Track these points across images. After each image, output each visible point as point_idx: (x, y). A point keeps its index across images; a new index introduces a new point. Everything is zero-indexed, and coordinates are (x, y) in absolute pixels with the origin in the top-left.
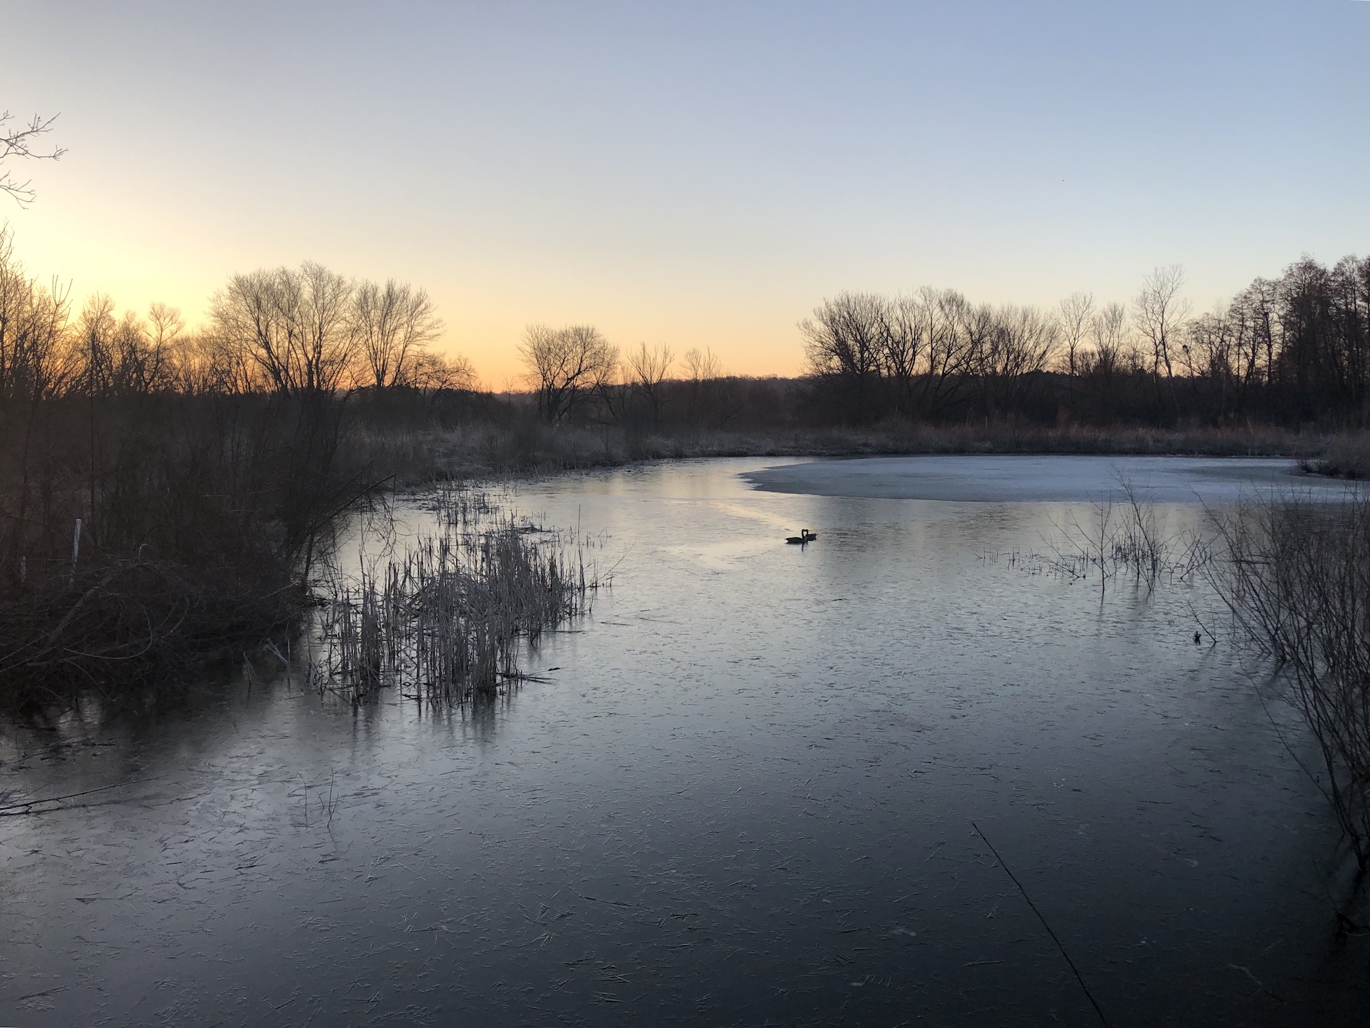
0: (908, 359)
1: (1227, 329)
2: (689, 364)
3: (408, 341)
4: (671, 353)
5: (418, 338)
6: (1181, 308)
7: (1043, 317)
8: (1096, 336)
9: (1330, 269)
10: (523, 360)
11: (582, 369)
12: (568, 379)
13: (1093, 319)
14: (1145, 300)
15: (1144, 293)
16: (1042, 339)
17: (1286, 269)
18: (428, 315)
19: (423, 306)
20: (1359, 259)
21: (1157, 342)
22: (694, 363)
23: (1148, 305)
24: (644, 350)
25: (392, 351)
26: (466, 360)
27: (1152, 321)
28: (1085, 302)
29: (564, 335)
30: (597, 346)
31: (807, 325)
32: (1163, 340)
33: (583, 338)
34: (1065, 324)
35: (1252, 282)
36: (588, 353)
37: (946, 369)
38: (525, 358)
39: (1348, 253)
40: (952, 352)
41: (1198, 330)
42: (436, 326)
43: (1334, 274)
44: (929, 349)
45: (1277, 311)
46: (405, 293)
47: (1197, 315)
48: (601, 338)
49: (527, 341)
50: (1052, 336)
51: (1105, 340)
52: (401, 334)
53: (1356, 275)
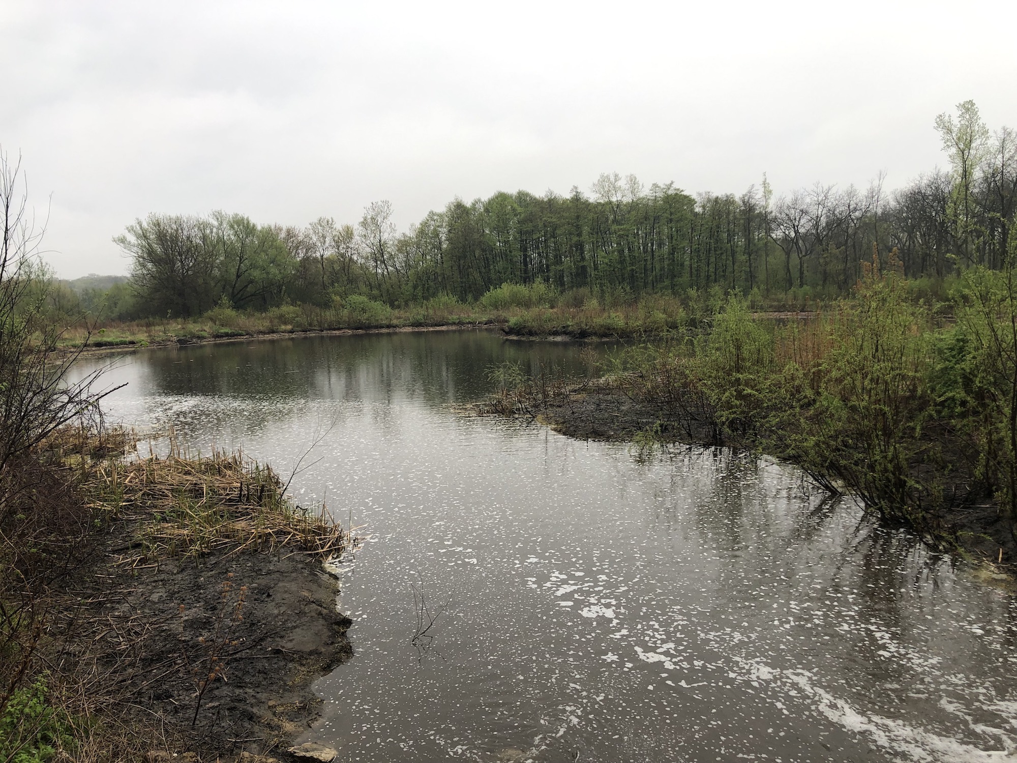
0: (209, 266)
7: (301, 235)
9: (469, 206)
13: (333, 236)
14: (366, 224)
15: (365, 219)
16: (300, 250)
17: (447, 206)
20: (483, 200)
21: (376, 252)
23: (369, 228)
27: (372, 239)
28: (328, 224)
31: (122, 240)
32: (380, 250)
34: (315, 239)
35: (428, 213)
37: (239, 273)
39: (476, 197)
40: (242, 261)
44: (222, 258)
45: (444, 233)
47: (398, 235)
50: (307, 248)
51: (342, 251)
53: (482, 210)
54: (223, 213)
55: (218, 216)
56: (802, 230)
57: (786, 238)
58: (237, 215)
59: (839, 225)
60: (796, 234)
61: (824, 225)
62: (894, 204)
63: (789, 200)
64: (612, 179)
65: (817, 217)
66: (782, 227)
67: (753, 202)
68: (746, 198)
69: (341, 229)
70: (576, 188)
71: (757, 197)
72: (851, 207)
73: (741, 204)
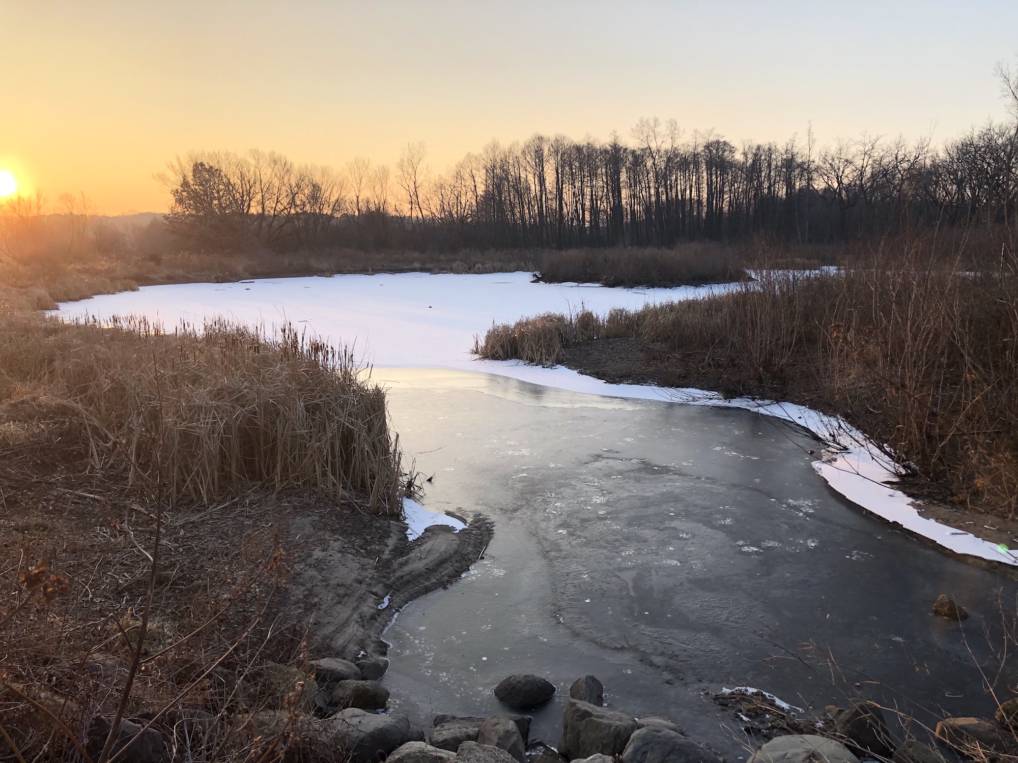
0: (246, 204)
6: (425, 172)
7: (335, 174)
9: (507, 148)
13: (369, 177)
14: (402, 166)
15: (402, 160)
16: (335, 190)
21: (412, 195)
23: (405, 169)
27: (407, 181)
28: (364, 165)
32: (416, 191)
34: (351, 180)
35: (464, 155)
40: (280, 199)
44: (259, 197)
45: (481, 177)
50: (343, 187)
54: (260, 151)
55: (255, 153)
56: (845, 181)
57: (829, 189)
58: (273, 153)
59: (885, 175)
60: (840, 183)
61: (869, 176)
62: (945, 155)
63: (833, 150)
64: (652, 123)
65: (862, 167)
66: (825, 177)
67: (795, 150)
68: (789, 148)
69: (377, 169)
70: (615, 132)
71: (800, 146)
72: (899, 158)
73: (783, 152)
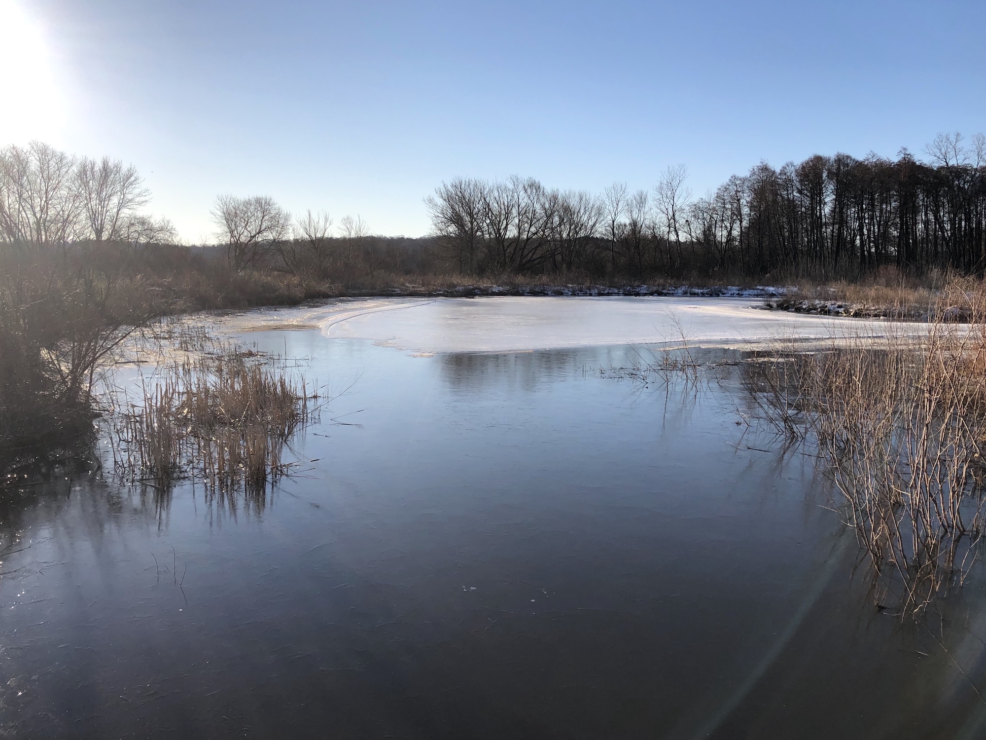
0: (502, 227)
1: (714, 209)
2: (344, 227)
3: (120, 206)
4: (330, 219)
5: (129, 204)
6: (684, 194)
7: (593, 199)
8: (629, 213)
9: (778, 171)
10: (215, 222)
11: (262, 229)
12: (251, 237)
13: (627, 201)
14: (662, 188)
15: (661, 184)
16: (593, 214)
17: (752, 170)
18: (137, 185)
19: (133, 179)
20: (795, 164)
21: (670, 218)
22: (348, 226)
23: (664, 192)
24: (310, 215)
25: (108, 213)
26: (168, 222)
27: (666, 203)
28: (622, 189)
29: (248, 203)
30: (273, 212)
31: (431, 201)
32: (674, 215)
33: (263, 206)
34: (608, 204)
35: (730, 177)
36: (266, 217)
37: (529, 235)
38: (217, 220)
39: (788, 160)
40: (532, 224)
41: (697, 210)
42: (144, 194)
43: (780, 174)
44: (517, 221)
45: (746, 198)
46: (118, 169)
47: (695, 199)
48: (277, 206)
49: (218, 207)
50: (599, 213)
51: (635, 216)
52: (115, 200)
53: (793, 175)
54: (519, 178)
55: (515, 181)
58: (530, 178)
64: (953, 138)
70: (905, 149)
